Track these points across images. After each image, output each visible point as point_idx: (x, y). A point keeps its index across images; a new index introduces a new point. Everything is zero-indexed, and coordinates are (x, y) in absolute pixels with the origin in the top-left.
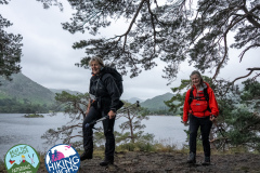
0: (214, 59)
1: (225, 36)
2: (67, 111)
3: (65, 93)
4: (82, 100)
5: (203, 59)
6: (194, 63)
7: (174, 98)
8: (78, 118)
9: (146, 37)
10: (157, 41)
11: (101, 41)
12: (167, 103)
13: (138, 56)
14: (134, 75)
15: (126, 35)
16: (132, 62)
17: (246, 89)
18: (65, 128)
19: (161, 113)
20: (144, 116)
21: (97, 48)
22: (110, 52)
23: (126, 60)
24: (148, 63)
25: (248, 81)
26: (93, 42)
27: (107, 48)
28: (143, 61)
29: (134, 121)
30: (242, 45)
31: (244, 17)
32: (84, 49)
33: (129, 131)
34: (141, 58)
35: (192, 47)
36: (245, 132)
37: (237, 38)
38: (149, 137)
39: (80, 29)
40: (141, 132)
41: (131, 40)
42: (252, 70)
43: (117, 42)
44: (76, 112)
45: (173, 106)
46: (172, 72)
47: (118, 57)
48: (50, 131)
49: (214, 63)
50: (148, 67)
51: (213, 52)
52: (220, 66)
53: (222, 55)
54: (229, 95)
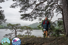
2: (10, 29)
3: (10, 24)
7: (40, 25)
12: (38, 27)
13: (33, 16)
15: (31, 13)
18: (10, 34)
20: (32, 30)
23: (30, 17)
25: (59, 21)
28: (34, 18)
40: (31, 35)
42: (59, 19)
49: (50, 17)
50: (35, 19)
53: (52, 15)
54: (54, 25)
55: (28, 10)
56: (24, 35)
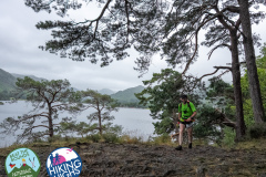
0: (185, 55)
1: (196, 33)
2: (29, 98)
3: (28, 79)
4: (48, 87)
5: (175, 54)
6: (166, 57)
7: (145, 91)
8: (43, 107)
9: (120, 25)
10: (130, 31)
11: (70, 24)
12: (137, 95)
13: (110, 45)
14: (104, 64)
15: (97, 20)
16: (104, 50)
17: (212, 86)
18: (26, 117)
19: (132, 105)
20: (113, 107)
21: (66, 31)
22: (79, 37)
23: (97, 47)
24: (120, 53)
25: (214, 78)
26: (60, 24)
27: (76, 32)
28: (114, 51)
29: (103, 112)
30: (211, 43)
31: (215, 16)
32: (50, 31)
33: (97, 122)
34: (112, 47)
35: (165, 40)
36: (208, 126)
37: (208, 37)
38: (118, 128)
39: (46, 7)
40: (109, 124)
41: (103, 26)
42: (218, 68)
43: (88, 28)
44: (40, 101)
45: (144, 99)
46: (143, 64)
47: (88, 43)
48: (9, 119)
49: (184, 58)
50: (120, 57)
51: (184, 48)
52: (189, 62)
53: (192, 51)
54: (196, 91)
55: (79, 6)
56: (83, 124)
